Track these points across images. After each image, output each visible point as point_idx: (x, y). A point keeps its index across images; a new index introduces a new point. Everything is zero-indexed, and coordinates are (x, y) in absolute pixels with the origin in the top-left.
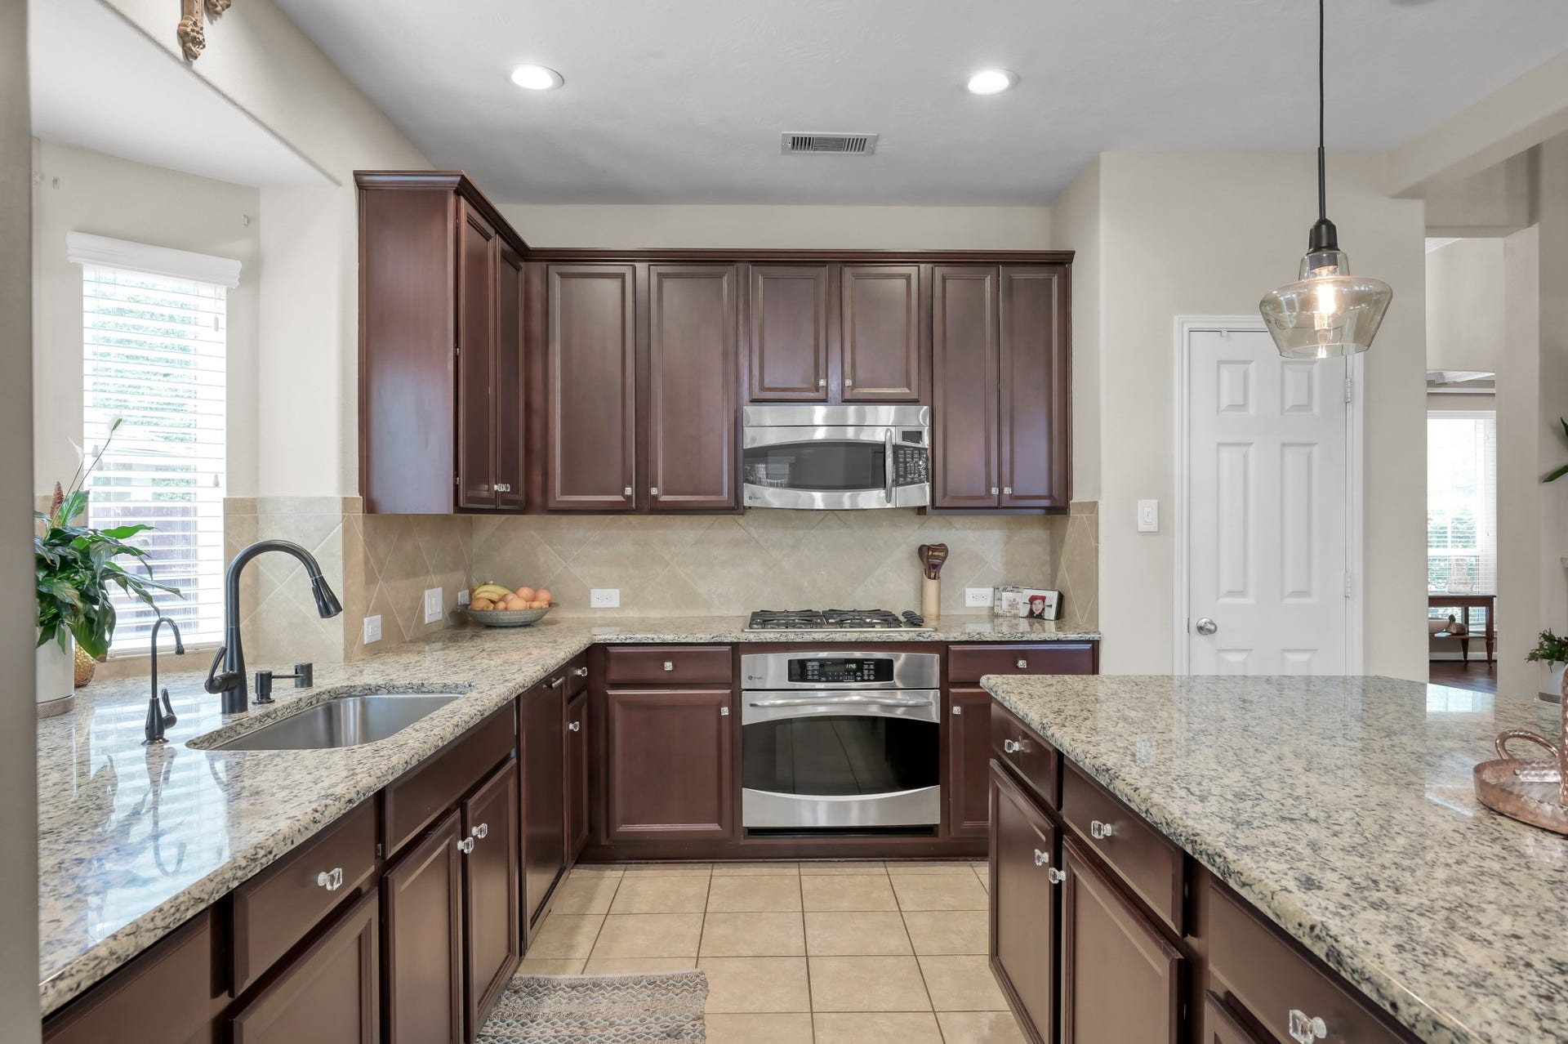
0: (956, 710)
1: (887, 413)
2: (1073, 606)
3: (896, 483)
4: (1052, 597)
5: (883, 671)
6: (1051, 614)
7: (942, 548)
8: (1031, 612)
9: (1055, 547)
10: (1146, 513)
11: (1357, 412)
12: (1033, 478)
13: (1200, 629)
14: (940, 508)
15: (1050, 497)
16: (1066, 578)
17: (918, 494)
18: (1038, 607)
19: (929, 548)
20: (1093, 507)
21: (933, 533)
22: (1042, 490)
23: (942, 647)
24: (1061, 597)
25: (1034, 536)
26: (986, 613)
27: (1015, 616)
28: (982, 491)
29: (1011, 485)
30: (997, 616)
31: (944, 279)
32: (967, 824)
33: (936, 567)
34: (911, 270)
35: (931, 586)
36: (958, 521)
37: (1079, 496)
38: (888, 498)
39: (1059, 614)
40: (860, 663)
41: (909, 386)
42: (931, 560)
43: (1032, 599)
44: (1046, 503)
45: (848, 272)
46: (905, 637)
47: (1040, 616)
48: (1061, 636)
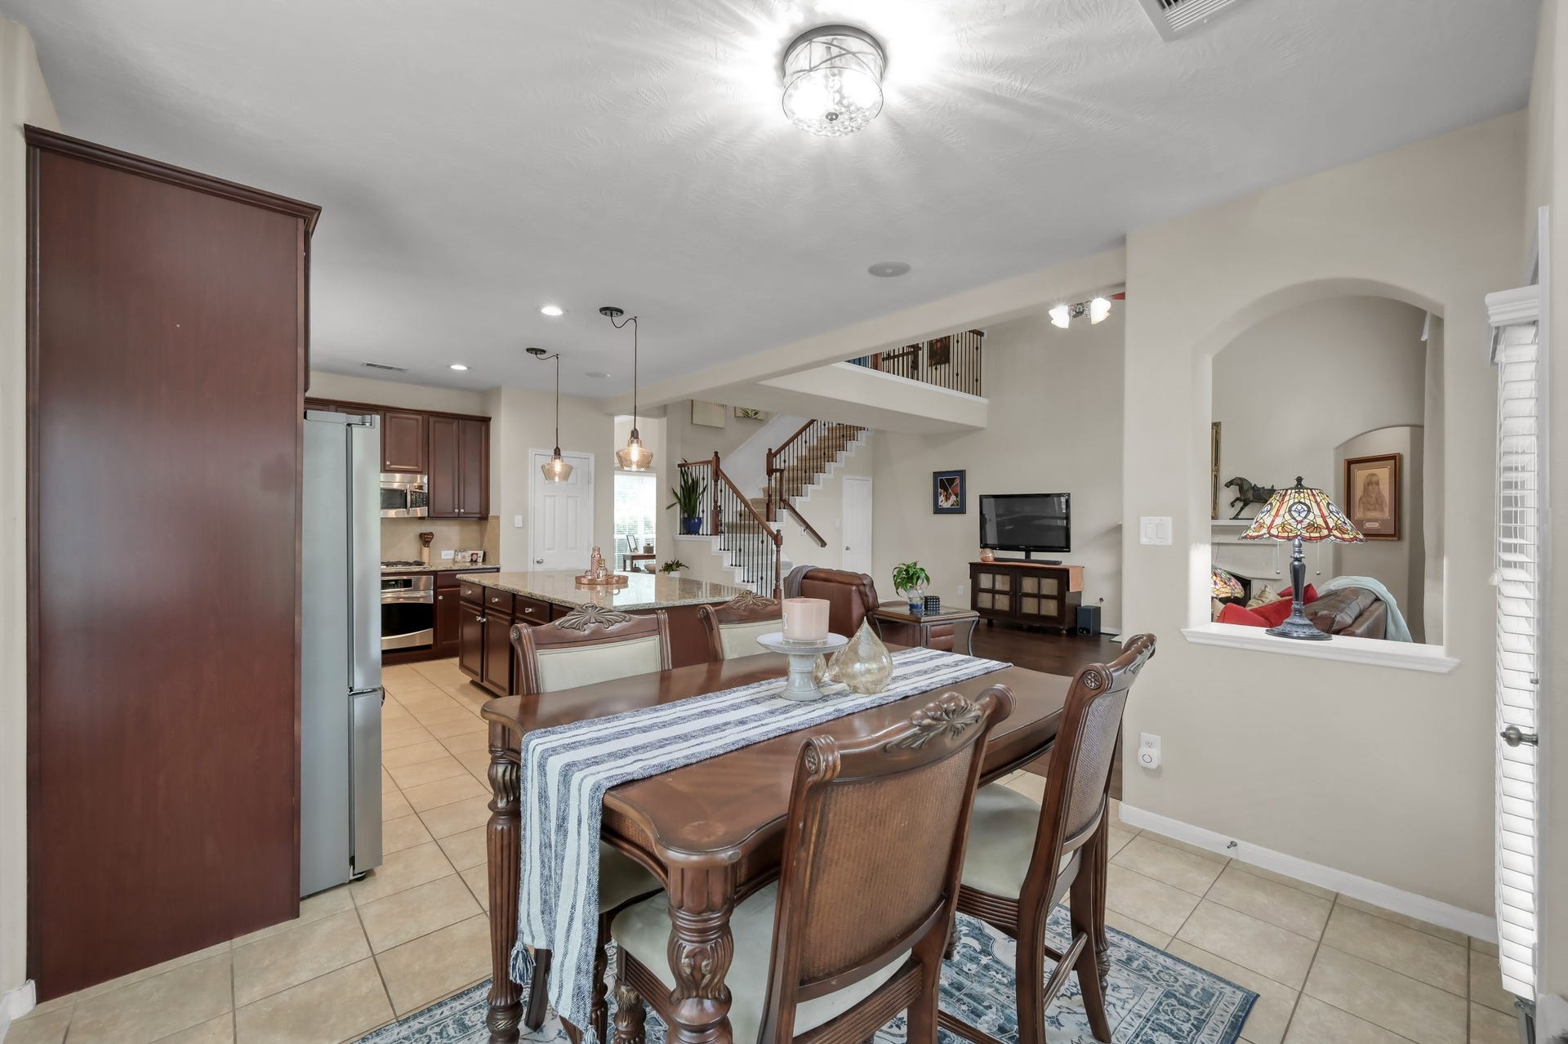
0: (440, 598)
1: (398, 476)
2: (490, 556)
3: (411, 507)
4: (481, 553)
5: (407, 584)
6: (480, 560)
7: (431, 534)
8: (472, 559)
9: (482, 533)
10: (518, 520)
11: (592, 486)
12: (473, 504)
13: (538, 562)
14: (432, 517)
15: (480, 513)
16: (487, 546)
17: (421, 511)
18: (474, 558)
19: (425, 534)
20: (498, 518)
21: (426, 528)
22: (478, 511)
23: (435, 573)
24: (485, 553)
25: (473, 530)
26: (451, 561)
27: (464, 562)
28: (451, 510)
29: (464, 508)
30: (456, 562)
31: (435, 422)
32: (444, 643)
33: (429, 542)
34: (420, 417)
35: (426, 550)
36: (439, 522)
37: (492, 513)
38: (408, 513)
39: (484, 560)
40: (396, 581)
41: (417, 465)
42: (426, 539)
43: (472, 555)
44: (478, 516)
45: (388, 415)
46: (418, 570)
47: (476, 561)
48: (485, 566)
